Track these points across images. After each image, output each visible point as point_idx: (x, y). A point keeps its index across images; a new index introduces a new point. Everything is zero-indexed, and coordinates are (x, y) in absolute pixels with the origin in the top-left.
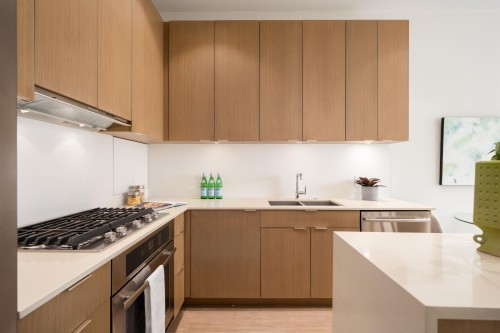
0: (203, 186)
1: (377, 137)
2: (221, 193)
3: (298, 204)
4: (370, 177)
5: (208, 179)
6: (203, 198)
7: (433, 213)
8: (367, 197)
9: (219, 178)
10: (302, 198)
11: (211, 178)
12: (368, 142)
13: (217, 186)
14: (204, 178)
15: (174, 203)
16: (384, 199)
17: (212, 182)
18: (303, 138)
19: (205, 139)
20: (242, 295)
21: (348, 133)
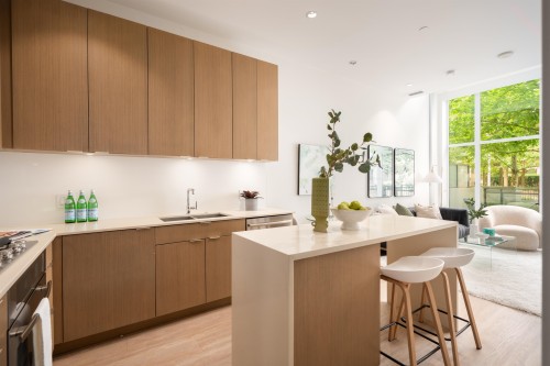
0: (68, 207)
1: (257, 157)
2: (96, 214)
3: (189, 218)
4: (251, 191)
5: (76, 199)
6: (68, 222)
7: (294, 216)
8: (250, 208)
9: (92, 196)
10: (193, 213)
11: (81, 197)
12: (250, 160)
13: (91, 207)
14: (70, 197)
15: (34, 231)
16: (263, 208)
17: (83, 201)
18: (195, 154)
19: (75, 149)
20: (134, 320)
21: (234, 152)
